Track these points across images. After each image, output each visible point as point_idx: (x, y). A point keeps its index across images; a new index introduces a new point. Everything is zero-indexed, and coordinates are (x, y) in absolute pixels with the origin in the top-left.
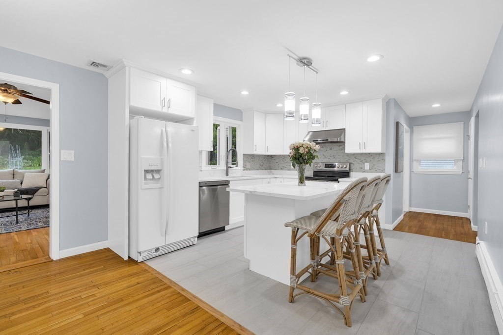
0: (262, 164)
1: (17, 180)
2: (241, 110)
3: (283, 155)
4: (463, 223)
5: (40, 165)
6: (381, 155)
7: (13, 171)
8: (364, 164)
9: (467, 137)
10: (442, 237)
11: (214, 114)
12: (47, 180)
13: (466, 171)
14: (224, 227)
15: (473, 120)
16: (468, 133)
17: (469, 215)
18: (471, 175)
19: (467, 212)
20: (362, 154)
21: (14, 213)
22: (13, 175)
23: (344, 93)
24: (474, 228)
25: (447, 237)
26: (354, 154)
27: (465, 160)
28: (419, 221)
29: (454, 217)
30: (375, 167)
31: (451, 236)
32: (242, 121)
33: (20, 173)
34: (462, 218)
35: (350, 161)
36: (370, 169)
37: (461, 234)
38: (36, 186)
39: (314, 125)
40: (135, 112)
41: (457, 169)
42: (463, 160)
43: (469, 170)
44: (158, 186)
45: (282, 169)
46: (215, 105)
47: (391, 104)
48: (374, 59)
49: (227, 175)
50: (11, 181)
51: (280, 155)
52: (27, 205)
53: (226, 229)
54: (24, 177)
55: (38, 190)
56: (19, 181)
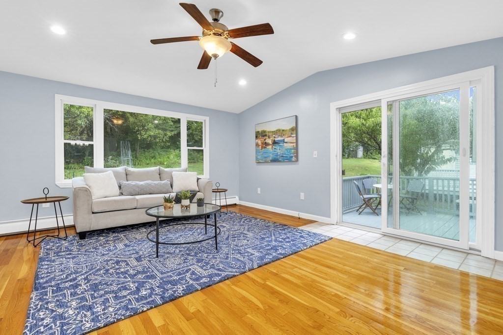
1: (166, 182)
5: (180, 165)
7: (159, 168)
12: (197, 182)
22: (159, 174)
33: (166, 172)
38: (189, 189)
50: (163, 182)
54: (172, 178)
55: (196, 194)
56: (168, 182)
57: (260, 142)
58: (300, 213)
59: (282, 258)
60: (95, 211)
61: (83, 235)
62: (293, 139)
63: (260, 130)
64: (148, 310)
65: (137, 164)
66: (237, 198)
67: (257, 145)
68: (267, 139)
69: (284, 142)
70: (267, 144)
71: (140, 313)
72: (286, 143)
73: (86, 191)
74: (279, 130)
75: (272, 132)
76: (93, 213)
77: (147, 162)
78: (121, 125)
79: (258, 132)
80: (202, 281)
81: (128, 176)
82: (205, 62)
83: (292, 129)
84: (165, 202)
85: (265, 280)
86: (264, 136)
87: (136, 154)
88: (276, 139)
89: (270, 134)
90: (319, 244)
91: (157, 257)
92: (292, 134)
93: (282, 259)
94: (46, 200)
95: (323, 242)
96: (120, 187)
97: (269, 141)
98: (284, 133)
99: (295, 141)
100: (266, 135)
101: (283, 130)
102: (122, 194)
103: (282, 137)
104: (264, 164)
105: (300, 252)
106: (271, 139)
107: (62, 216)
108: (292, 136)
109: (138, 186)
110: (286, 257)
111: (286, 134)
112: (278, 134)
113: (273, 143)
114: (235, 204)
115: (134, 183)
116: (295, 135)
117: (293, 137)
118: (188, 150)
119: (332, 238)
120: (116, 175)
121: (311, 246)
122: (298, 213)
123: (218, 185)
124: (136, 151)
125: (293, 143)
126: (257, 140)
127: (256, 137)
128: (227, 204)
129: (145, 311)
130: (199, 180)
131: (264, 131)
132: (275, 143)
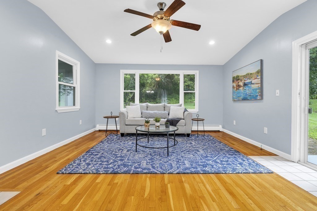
1: (166, 112)
5: (179, 103)
7: (164, 104)
12: (184, 113)
22: (164, 108)
33: (167, 106)
38: (177, 117)
50: (163, 112)
54: (170, 110)
55: (180, 120)
56: (167, 112)
57: (235, 85)
58: (263, 145)
59: (201, 173)
60: (126, 124)
61: (122, 135)
62: (258, 81)
63: (235, 75)
64: (102, 174)
66: (221, 126)
67: (233, 87)
68: (240, 82)
69: (252, 84)
70: (239, 86)
71: (98, 174)
72: (253, 84)
73: (123, 114)
74: (248, 74)
75: (243, 76)
76: (126, 125)
78: (158, 81)
79: (234, 77)
80: (137, 170)
81: (147, 108)
82: (167, 38)
83: (258, 72)
84: (146, 123)
85: (169, 182)
86: (238, 80)
88: (246, 82)
89: (242, 78)
90: (250, 173)
91: (136, 152)
92: (257, 76)
93: (200, 175)
94: (112, 117)
95: (256, 173)
96: (142, 113)
97: (241, 84)
98: (252, 76)
99: (260, 82)
100: (239, 79)
101: (251, 74)
102: (142, 117)
103: (250, 79)
104: (237, 102)
105: (222, 174)
106: (242, 82)
107: (116, 125)
108: (258, 77)
109: (149, 114)
110: (205, 174)
111: (253, 76)
112: (247, 78)
113: (244, 85)
114: (219, 131)
116: (260, 77)
117: (258, 79)
118: (184, 93)
119: (272, 173)
120: (142, 107)
121: (239, 173)
122: (261, 144)
123: (198, 116)
125: (259, 84)
126: (233, 84)
127: (233, 81)
128: (205, 130)
129: (101, 174)
130: (186, 113)
131: (238, 76)
132: (245, 85)
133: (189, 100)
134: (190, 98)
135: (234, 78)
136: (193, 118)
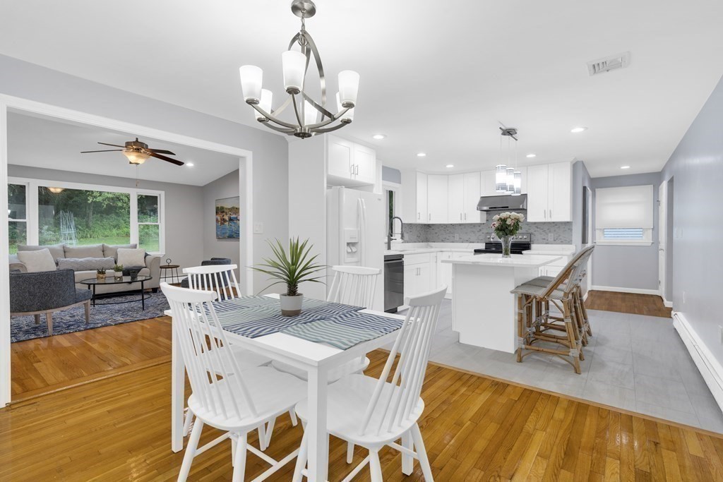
0: (419, 235)
1: (110, 259)
2: (399, 171)
3: (444, 225)
4: (654, 301)
6: (567, 225)
7: (103, 245)
8: (547, 234)
9: (657, 202)
10: (635, 313)
11: (383, 179)
12: (145, 258)
13: (656, 242)
14: (396, 308)
15: (664, 185)
16: (658, 198)
17: (661, 291)
18: (663, 244)
19: (657, 289)
20: (544, 223)
21: (139, 297)
22: (103, 251)
23: (531, 156)
24: (667, 304)
25: (640, 312)
26: (535, 223)
27: (655, 229)
28: (606, 299)
29: (644, 295)
30: (561, 237)
31: (645, 312)
32: (400, 183)
33: (111, 249)
34: (652, 296)
35: (530, 231)
36: (555, 240)
37: (655, 310)
38: (134, 265)
39: (498, 191)
40: (334, 183)
41: (646, 240)
42: (653, 229)
43: (660, 240)
44: (355, 259)
45: (443, 241)
46: (384, 167)
47: (578, 167)
48: (578, 130)
49: (389, 248)
50: (102, 259)
51: (440, 225)
52: (141, 288)
53: (398, 311)
54: (117, 255)
55: (140, 270)
56: (113, 259)
57: (219, 218)
63: (219, 205)
65: (89, 236)
67: (217, 220)
68: (225, 216)
70: (224, 220)
72: (239, 221)
74: (233, 208)
75: (229, 209)
77: (106, 233)
81: (66, 253)
84: (98, 273)
86: (222, 212)
87: (87, 222)
88: (231, 216)
89: (227, 211)
96: (57, 264)
97: (226, 218)
98: (238, 211)
100: (224, 212)
101: (237, 208)
103: (236, 215)
106: (228, 215)
112: (233, 212)
113: (229, 220)
115: (72, 260)
118: (139, 225)
120: (53, 252)
123: (168, 261)
124: (88, 217)
126: (217, 216)
127: (217, 212)
130: (147, 257)
131: (222, 208)
132: (231, 220)
133: (115, 231)
134: (115, 227)
135: (217, 208)
136: (161, 265)
